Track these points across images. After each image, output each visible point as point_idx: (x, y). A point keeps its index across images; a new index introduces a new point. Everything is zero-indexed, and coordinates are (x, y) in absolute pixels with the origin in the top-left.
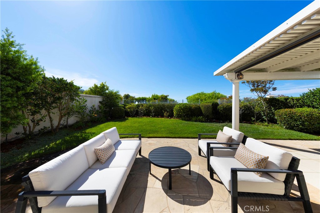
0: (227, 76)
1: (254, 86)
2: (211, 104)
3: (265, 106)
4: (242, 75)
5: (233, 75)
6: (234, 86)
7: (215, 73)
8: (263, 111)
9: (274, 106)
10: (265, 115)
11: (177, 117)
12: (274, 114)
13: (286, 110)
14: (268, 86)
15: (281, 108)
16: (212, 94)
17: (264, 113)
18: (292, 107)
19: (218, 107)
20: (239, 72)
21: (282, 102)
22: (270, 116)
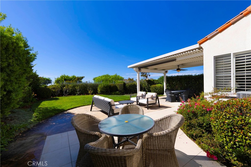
0: (135, 70)
1: (142, 74)
2: (122, 83)
3: (146, 84)
4: (141, 70)
5: (137, 69)
6: (137, 74)
7: (129, 67)
8: (146, 87)
9: (150, 84)
10: (146, 89)
11: (101, 93)
12: (150, 88)
13: (154, 85)
14: (147, 74)
15: (152, 85)
16: (115, 76)
17: (146, 88)
18: (155, 84)
19: (126, 85)
20: (140, 68)
21: (152, 82)
22: (149, 89)
